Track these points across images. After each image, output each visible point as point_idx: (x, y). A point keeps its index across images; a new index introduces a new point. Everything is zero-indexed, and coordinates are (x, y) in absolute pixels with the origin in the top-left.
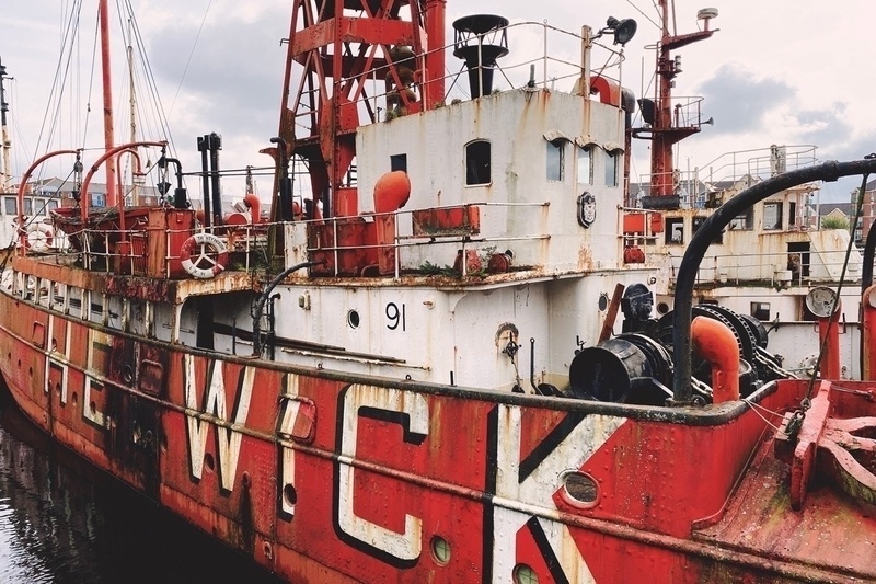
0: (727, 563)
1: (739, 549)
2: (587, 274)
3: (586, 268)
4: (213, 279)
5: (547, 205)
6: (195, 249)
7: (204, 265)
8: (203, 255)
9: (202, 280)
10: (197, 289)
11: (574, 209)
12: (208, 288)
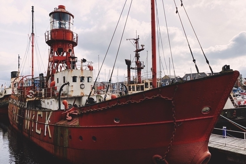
0: (60, 126)
1: (61, 125)
2: (83, 96)
3: (82, 95)
4: (32, 98)
5: (73, 86)
6: (29, 93)
7: (31, 96)
8: (31, 94)
9: (30, 98)
10: (29, 100)
11: (80, 86)
12: (31, 99)
